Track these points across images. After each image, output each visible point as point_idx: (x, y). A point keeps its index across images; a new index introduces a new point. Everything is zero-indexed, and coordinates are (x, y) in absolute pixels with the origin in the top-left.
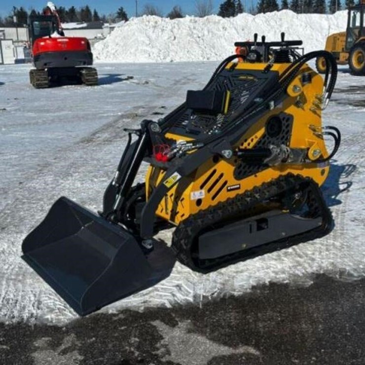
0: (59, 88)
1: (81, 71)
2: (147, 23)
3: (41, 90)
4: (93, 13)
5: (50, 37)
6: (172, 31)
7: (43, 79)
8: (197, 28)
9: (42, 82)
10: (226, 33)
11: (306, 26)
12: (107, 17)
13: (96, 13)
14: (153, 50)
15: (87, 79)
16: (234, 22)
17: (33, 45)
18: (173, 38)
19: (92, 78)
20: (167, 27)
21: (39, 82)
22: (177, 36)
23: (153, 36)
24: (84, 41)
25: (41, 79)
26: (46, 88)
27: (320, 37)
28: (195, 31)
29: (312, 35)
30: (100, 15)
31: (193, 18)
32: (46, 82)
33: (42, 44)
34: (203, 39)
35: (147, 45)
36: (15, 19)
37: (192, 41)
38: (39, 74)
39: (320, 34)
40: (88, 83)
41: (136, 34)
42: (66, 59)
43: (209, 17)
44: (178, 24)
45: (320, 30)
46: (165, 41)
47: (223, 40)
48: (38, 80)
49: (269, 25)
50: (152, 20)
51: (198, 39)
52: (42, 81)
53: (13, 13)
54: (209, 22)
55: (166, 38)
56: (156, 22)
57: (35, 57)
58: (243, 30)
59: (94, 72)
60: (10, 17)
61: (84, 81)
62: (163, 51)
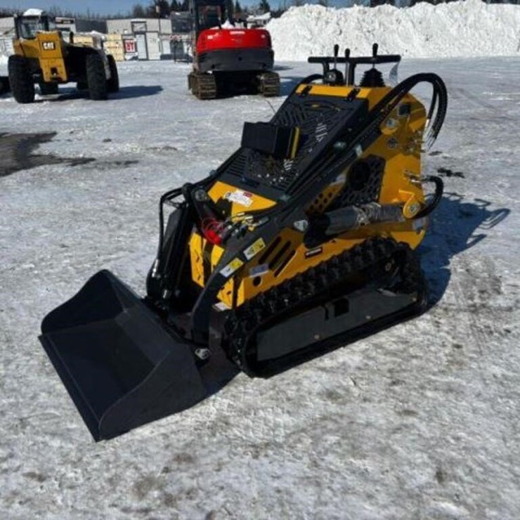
0: (230, 99)
1: (258, 76)
2: (309, 14)
3: (207, 101)
4: (235, 4)
5: (220, 28)
6: (338, 24)
7: (210, 87)
8: (366, 20)
9: (208, 91)
10: (401, 28)
11: (497, 20)
12: (250, 9)
13: (238, 5)
14: (316, 46)
15: (266, 88)
16: (411, 14)
17: (197, 39)
18: (338, 32)
19: (274, 86)
20: (332, 19)
21: (204, 91)
22: (344, 30)
23: (316, 30)
24: (264, 34)
25: (207, 87)
26: (213, 99)
27: (513, 32)
28: (364, 24)
29: (503, 31)
30: (242, 7)
31: (361, 7)
32: (214, 91)
33: (210, 37)
34: (373, 34)
35: (309, 40)
36: (158, 9)
37: (361, 37)
38: (204, 79)
39: (512, 29)
40: (268, 93)
41: (296, 26)
42: (240, 59)
43: (381, 6)
44: (345, 16)
45: (513, 24)
46: (329, 35)
47: (396, 36)
48: (203, 89)
49: (451, 17)
50: (315, 9)
51: (367, 34)
52: (208, 89)
53: (154, 3)
54: (381, 13)
55: (330, 32)
56: (320, 13)
57: (199, 56)
58: (420, 23)
59: (275, 77)
60: (151, 7)
61: (261, 91)
62: (326, 48)
